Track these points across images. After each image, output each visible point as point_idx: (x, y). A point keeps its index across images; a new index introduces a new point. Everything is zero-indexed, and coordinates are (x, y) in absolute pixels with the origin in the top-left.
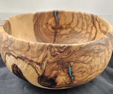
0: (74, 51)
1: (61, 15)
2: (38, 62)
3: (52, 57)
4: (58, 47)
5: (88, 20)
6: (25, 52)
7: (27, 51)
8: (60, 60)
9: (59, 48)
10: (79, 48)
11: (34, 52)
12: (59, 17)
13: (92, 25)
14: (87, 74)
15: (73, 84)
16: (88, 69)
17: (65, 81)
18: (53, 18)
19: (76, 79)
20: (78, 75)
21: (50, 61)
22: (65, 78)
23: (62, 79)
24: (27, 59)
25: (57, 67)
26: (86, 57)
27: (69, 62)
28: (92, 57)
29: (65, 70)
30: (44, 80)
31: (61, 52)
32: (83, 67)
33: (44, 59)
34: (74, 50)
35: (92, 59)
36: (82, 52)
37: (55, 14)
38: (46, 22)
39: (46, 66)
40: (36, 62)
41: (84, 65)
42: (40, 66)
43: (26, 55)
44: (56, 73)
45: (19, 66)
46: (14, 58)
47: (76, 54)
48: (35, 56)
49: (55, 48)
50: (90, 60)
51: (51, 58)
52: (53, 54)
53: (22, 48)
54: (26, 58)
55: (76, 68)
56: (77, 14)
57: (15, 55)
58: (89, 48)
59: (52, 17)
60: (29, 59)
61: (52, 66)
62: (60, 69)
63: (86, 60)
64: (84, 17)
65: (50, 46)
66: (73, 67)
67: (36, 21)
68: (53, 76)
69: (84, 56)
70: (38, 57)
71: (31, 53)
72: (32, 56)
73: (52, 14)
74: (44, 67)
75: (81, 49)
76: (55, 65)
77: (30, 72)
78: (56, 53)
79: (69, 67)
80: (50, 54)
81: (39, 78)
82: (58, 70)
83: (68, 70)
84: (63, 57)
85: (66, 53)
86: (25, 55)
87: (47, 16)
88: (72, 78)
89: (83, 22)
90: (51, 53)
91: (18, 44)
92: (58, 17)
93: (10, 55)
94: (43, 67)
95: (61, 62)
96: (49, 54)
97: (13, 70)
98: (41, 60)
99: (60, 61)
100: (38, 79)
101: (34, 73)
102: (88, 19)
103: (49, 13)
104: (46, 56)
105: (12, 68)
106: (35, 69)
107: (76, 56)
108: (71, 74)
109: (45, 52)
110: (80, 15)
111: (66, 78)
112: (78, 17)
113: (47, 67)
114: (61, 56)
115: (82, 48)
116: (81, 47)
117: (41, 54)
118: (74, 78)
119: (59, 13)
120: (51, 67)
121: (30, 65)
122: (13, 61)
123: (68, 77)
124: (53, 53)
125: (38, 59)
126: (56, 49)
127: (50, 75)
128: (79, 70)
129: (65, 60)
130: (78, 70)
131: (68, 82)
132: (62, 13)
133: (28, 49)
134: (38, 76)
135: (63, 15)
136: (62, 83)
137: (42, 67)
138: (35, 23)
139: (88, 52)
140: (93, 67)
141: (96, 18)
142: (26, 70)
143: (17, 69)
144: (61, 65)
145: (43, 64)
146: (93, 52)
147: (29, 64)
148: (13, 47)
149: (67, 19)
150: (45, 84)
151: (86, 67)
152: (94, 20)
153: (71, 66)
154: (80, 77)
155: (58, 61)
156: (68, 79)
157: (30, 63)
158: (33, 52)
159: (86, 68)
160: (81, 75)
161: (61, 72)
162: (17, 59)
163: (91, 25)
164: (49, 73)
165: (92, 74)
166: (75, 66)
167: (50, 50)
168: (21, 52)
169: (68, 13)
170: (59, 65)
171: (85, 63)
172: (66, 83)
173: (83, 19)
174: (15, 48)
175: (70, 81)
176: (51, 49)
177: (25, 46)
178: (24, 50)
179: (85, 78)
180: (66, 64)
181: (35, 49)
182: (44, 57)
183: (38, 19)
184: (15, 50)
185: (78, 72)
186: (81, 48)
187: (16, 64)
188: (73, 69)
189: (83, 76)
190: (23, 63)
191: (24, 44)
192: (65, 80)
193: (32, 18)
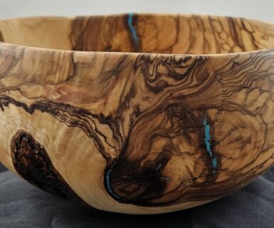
0: (216, 73)
1: (146, 24)
2: (106, 114)
3: (151, 95)
4: (169, 61)
5: (219, 34)
6: (58, 86)
7: (68, 80)
8: (178, 101)
9: (170, 65)
10: (230, 65)
11: (92, 80)
12: (141, 31)
13: (232, 43)
14: (255, 148)
15: (214, 183)
16: (257, 133)
17: (192, 176)
18: (125, 33)
19: (224, 167)
20: (231, 152)
21: (144, 106)
22: (193, 163)
23: (183, 168)
24: (68, 106)
25: (169, 125)
26: (252, 93)
27: (203, 109)
28: (265, 95)
29: (193, 135)
30: (125, 177)
31: (177, 77)
32: (244, 126)
33: (125, 103)
34: (216, 69)
35: (267, 100)
36: (241, 78)
37: (130, 21)
38: (105, 44)
39: (132, 125)
40: (98, 113)
41: (247, 118)
42: (110, 126)
43: (64, 93)
44: (164, 146)
45: (39, 138)
46: (20, 113)
47: (225, 82)
48: (93, 94)
49: (158, 64)
50: (262, 105)
51: (147, 99)
52: (153, 85)
53: (49, 74)
54: (62, 104)
55: (226, 128)
56: (189, 20)
57: (23, 100)
58: (258, 67)
59: (121, 30)
60: (74, 105)
61: (151, 123)
62: (178, 134)
63: (252, 104)
64: (207, 25)
65: (143, 58)
66: (216, 124)
67: (78, 39)
68: (156, 159)
69: (244, 90)
70: (105, 96)
71: (80, 86)
72: (85, 95)
73: (120, 23)
74: (125, 129)
75: (237, 68)
76: (159, 119)
77: (78, 152)
78: (162, 81)
79: (205, 124)
80: (143, 85)
81: (107, 169)
82: (172, 135)
83: (202, 136)
84: (186, 92)
85: (194, 78)
86: (59, 96)
87: (107, 27)
88: (215, 163)
89: (205, 40)
90: (146, 79)
91: (34, 61)
92: (136, 30)
93: (7, 105)
94: (121, 128)
95: (178, 109)
96: (141, 84)
97: (16, 154)
98: (116, 106)
99: (176, 105)
100: (105, 176)
101: (89, 156)
102: (219, 28)
103: (112, 20)
104: (133, 92)
105: (12, 149)
106: (97, 139)
107: (225, 89)
108: (212, 148)
109: (128, 77)
110: (198, 22)
111: (196, 163)
112: (190, 28)
113: (134, 130)
114: (178, 90)
115: (238, 64)
116: (236, 60)
117: (113, 87)
118: (219, 162)
119: (140, 19)
120: (148, 129)
121: (77, 129)
122: (18, 122)
123: (200, 161)
124: (152, 81)
125: (105, 104)
126: (162, 69)
127: (144, 157)
128: (233, 133)
129: (193, 102)
130: (230, 133)
131: (200, 177)
132: (148, 18)
133: (72, 74)
134: (104, 165)
135: (151, 24)
136: (182, 183)
137: (118, 131)
138: (74, 43)
139: (256, 80)
140: (269, 126)
141: (243, 23)
142: (64, 146)
143: (33, 148)
144: (181, 119)
145: (123, 120)
146: (267, 78)
147: (74, 124)
148: (17, 76)
149: (161, 35)
150: (128, 189)
151: (252, 124)
152: (237, 29)
153: (211, 123)
154: (235, 159)
155: (171, 105)
156: (201, 166)
157: (77, 119)
158: (87, 82)
159: (252, 128)
160: (237, 153)
161: (181, 142)
162: (31, 113)
163: (228, 44)
164: (142, 147)
165: (268, 149)
166: (223, 121)
167: (144, 72)
168: (45, 88)
169: (164, 18)
170: (174, 120)
171: (249, 113)
172: (194, 179)
173: (204, 30)
174: (25, 77)
175: (207, 172)
176: (148, 69)
177: (58, 65)
178: (56, 78)
179: (250, 164)
180: (196, 114)
181: (95, 73)
182: (125, 94)
183: (82, 35)
184: (25, 83)
185: (230, 143)
186: (236, 64)
187: (29, 130)
188: (216, 131)
189: (244, 155)
190: (54, 123)
191: (55, 60)
192: (192, 170)
193: (67, 29)
